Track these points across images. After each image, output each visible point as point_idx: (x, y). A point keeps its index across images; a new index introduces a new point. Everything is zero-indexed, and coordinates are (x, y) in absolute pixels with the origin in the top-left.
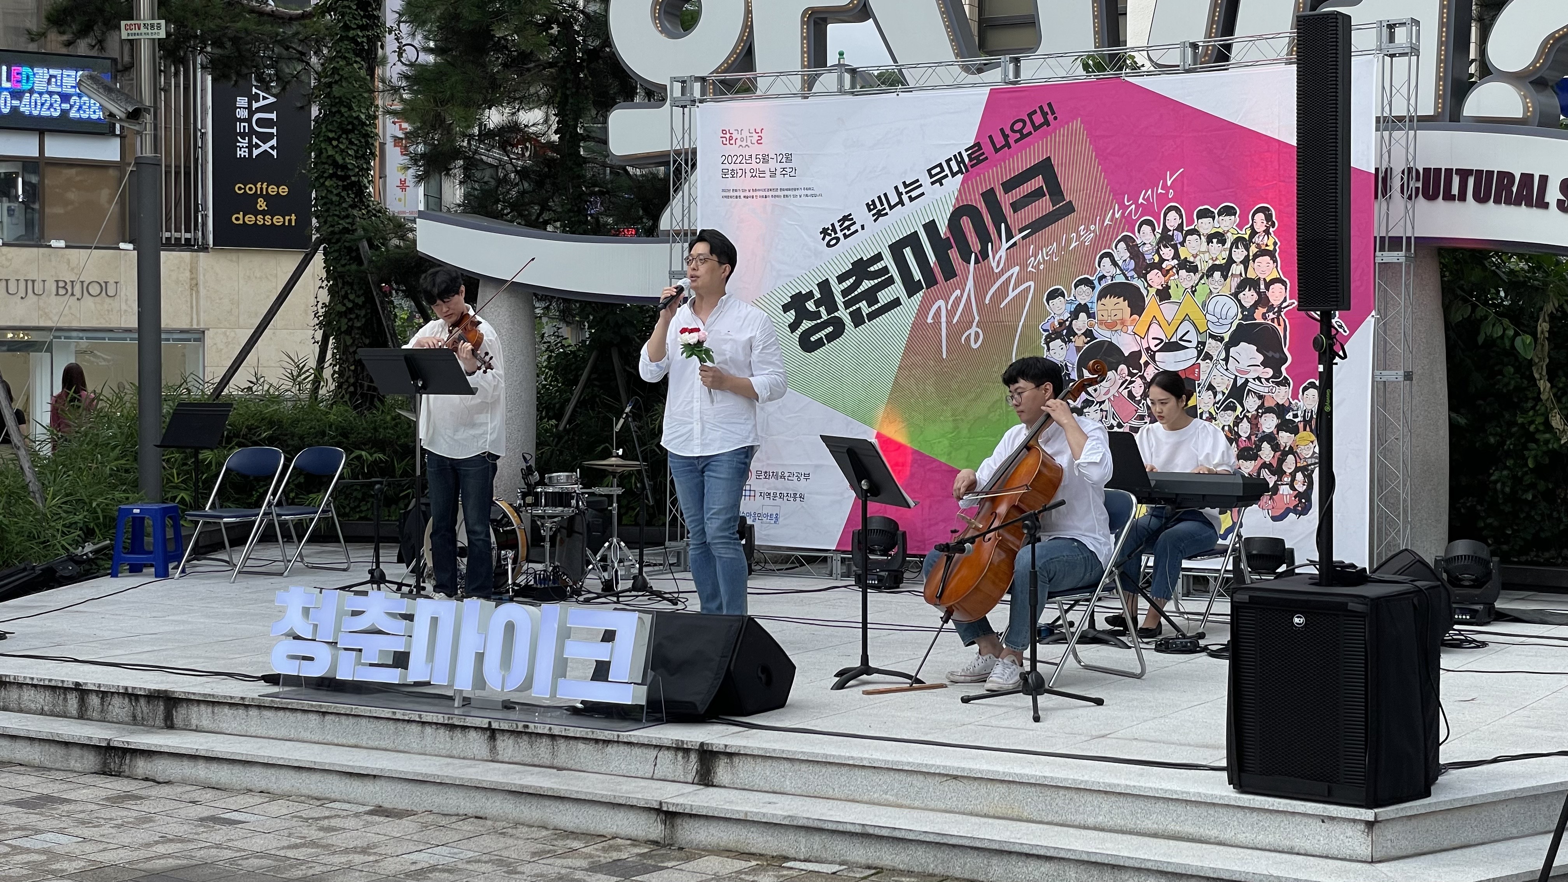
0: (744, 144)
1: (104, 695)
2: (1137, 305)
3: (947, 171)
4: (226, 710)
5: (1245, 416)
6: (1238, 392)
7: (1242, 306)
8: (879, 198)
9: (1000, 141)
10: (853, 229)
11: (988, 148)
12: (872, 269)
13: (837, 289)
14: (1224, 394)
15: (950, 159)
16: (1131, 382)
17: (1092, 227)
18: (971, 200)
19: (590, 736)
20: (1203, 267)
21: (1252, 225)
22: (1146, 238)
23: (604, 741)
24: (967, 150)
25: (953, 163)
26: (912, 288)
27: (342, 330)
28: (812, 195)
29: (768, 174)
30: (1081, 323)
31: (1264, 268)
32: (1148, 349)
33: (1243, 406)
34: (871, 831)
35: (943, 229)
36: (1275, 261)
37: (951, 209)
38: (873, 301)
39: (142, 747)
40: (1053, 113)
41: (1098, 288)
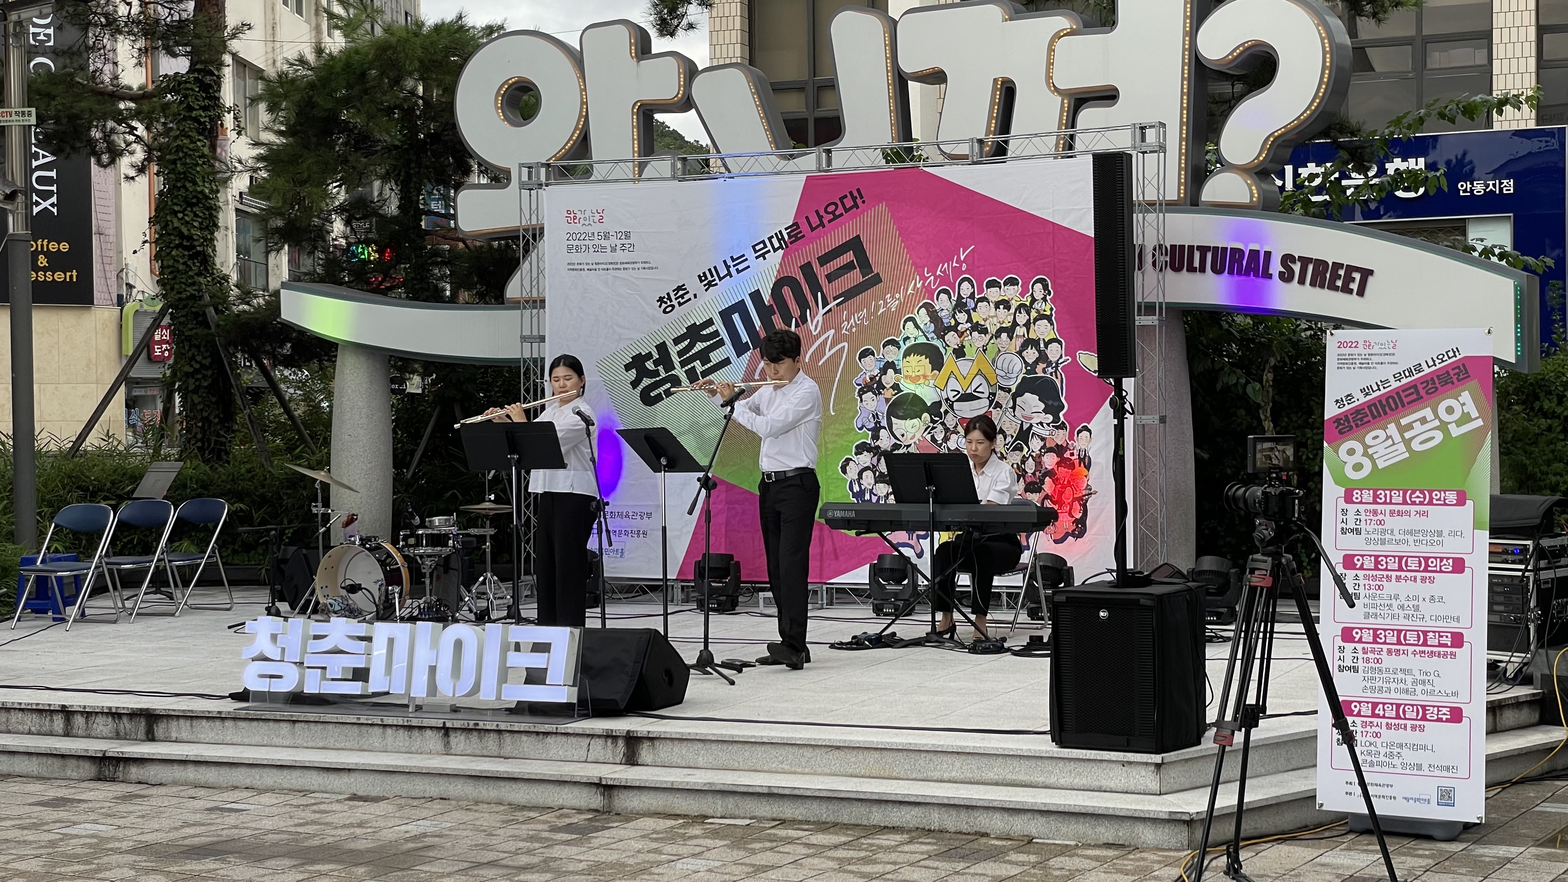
0: (587, 223)
1: (88, 714)
2: (937, 363)
3: (769, 247)
4: (204, 722)
5: (1030, 455)
6: (1024, 435)
7: (1025, 362)
8: (710, 270)
9: (815, 221)
11: (805, 228)
12: (704, 332)
13: (673, 351)
14: (1012, 437)
15: (772, 237)
16: (934, 428)
17: (897, 296)
18: (791, 272)
19: (532, 729)
20: (993, 330)
21: (1032, 293)
22: (944, 304)
23: (544, 733)
24: (786, 229)
25: (775, 240)
26: (740, 349)
27: (190, 389)
28: (649, 268)
29: (609, 249)
30: (890, 378)
31: (1043, 330)
32: (947, 399)
33: (1028, 447)
34: (776, 791)
35: (767, 297)
36: (1052, 324)
37: (774, 280)
38: (705, 360)
39: (135, 756)
40: (861, 197)
41: (904, 348)
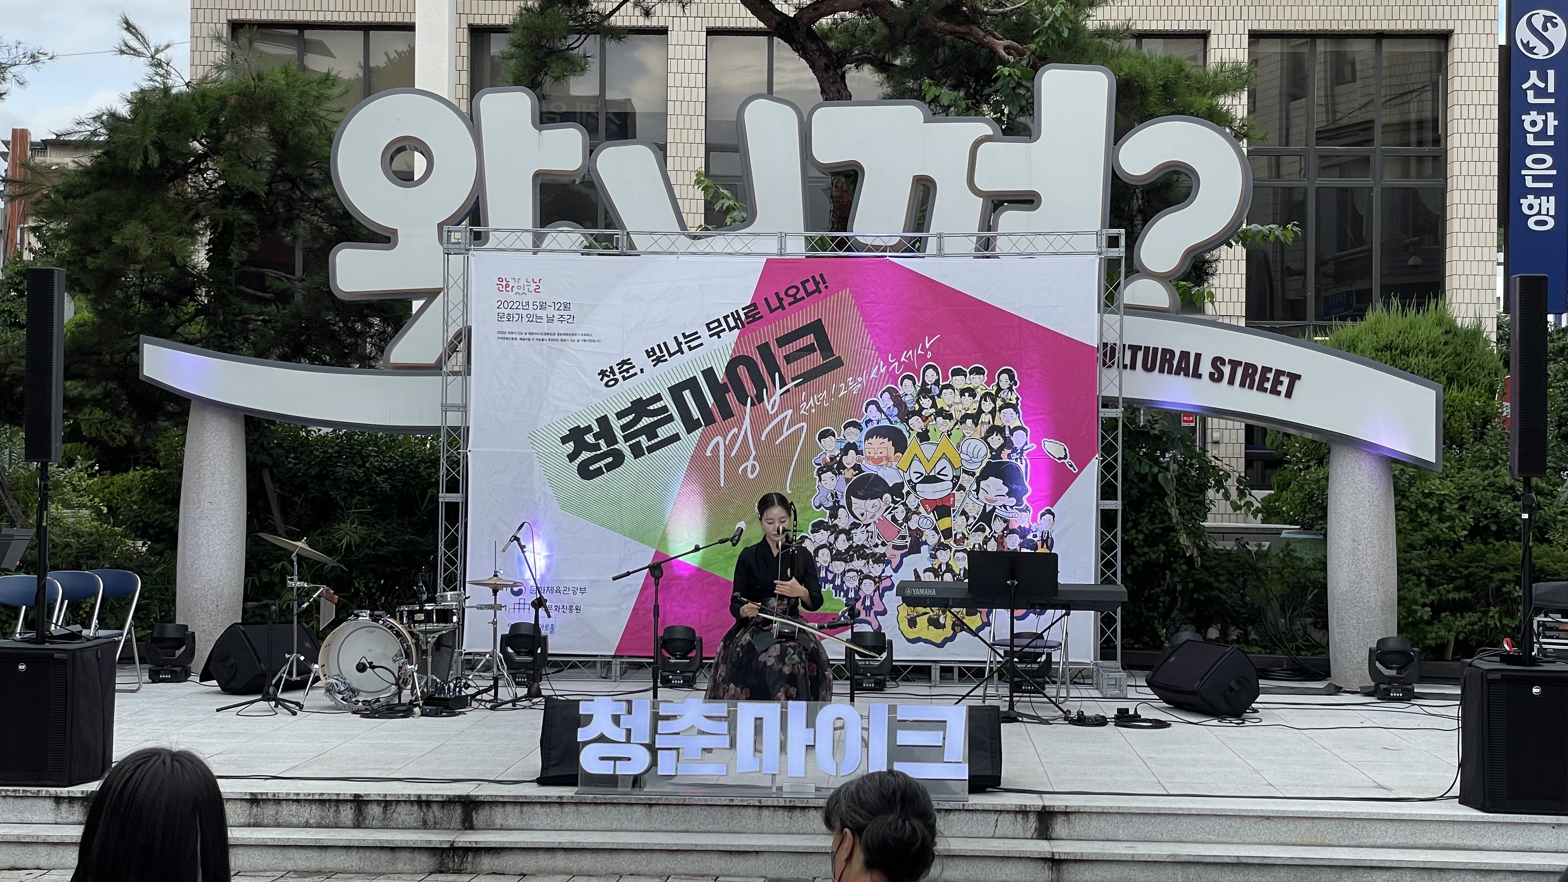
0: (521, 291)
1: (386, 803)
2: (900, 444)
3: (724, 326)
5: (992, 536)
6: (987, 517)
7: (990, 447)
8: (659, 346)
9: (775, 303)
10: (632, 372)
11: (763, 309)
12: (651, 407)
13: (616, 425)
14: (975, 518)
15: (728, 316)
16: (895, 508)
17: (860, 379)
18: (747, 352)
20: (958, 416)
21: (998, 383)
22: (908, 390)
24: (743, 309)
25: (730, 320)
26: (691, 425)
28: (590, 341)
29: (545, 319)
31: (1009, 419)
33: (991, 528)
35: (720, 375)
37: (728, 358)
38: (653, 435)
40: (824, 282)
41: (866, 430)
